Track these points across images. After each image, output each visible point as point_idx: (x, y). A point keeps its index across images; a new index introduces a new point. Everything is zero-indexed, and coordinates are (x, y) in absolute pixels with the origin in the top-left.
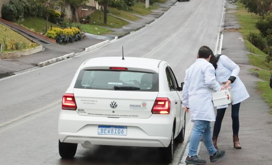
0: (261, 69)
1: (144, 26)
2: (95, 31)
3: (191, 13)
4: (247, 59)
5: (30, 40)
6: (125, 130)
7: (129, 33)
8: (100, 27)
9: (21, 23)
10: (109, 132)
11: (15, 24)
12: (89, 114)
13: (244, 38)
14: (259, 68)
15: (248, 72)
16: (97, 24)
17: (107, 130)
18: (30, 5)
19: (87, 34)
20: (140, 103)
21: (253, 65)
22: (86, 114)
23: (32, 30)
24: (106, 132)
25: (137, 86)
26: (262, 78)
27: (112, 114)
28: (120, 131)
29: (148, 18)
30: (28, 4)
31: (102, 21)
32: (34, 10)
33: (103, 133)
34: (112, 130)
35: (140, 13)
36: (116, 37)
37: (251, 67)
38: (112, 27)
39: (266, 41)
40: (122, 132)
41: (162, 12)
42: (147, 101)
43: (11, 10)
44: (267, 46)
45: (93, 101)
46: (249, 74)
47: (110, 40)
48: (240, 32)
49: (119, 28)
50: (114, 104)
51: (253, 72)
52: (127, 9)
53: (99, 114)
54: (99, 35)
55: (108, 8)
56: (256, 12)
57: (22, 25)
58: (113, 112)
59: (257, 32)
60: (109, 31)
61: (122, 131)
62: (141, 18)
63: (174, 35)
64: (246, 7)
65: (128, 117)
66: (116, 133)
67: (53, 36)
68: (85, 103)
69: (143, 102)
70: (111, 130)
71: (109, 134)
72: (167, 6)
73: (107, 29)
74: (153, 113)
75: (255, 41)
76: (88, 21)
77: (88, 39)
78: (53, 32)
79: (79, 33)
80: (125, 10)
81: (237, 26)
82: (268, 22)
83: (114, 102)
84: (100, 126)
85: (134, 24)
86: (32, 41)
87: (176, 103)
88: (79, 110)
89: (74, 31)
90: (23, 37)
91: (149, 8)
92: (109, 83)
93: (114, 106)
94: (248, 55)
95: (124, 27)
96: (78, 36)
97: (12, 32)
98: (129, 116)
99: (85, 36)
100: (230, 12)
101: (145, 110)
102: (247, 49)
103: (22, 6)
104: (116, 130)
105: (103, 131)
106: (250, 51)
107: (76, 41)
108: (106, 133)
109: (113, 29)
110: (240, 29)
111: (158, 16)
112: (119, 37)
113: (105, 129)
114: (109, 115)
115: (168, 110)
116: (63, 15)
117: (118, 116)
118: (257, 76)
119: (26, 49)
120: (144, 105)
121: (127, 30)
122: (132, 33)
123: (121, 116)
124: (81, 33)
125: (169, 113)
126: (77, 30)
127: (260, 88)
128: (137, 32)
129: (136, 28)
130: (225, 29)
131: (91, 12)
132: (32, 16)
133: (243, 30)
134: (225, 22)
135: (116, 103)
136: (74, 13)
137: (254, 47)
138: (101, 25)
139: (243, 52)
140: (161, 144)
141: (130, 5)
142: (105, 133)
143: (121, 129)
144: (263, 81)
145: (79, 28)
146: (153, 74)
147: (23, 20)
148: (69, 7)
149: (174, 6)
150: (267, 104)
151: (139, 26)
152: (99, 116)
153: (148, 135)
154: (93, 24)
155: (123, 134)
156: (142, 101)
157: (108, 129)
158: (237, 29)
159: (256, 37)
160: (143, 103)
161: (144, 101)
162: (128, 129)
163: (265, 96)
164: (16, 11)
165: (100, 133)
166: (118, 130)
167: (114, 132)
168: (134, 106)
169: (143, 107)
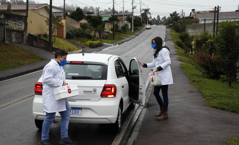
0: (183, 57)
1: (131, 40)
2: (109, 42)
3: (151, 34)
4: (176, 53)
5: (76, 46)
6: (80, 111)
7: (124, 43)
8: (112, 40)
9: (74, 40)
11: (72, 40)
13: (174, 43)
14: (182, 57)
15: (176, 59)
16: (110, 39)
18: (79, 32)
19: (104, 43)
20: (91, 89)
21: (179, 55)
23: (79, 42)
25: (90, 76)
26: (183, 62)
27: (70, 99)
29: (133, 36)
30: (78, 31)
31: (112, 38)
32: (81, 34)
35: (129, 34)
36: (117, 44)
37: (178, 56)
38: (117, 40)
39: (184, 45)
40: (78, 113)
41: (139, 34)
42: (97, 88)
43: (70, 34)
44: (185, 46)
46: (177, 60)
47: (115, 46)
48: (172, 41)
49: (119, 41)
51: (179, 58)
52: (124, 33)
54: (110, 44)
55: (116, 33)
56: (179, 32)
57: (75, 40)
59: (180, 40)
60: (115, 42)
61: (78, 112)
62: (130, 36)
63: (143, 43)
64: (174, 30)
65: (82, 100)
66: (73, 113)
67: (88, 45)
72: (141, 31)
73: (114, 41)
74: (102, 97)
75: (179, 44)
76: (106, 38)
77: (104, 45)
78: (88, 43)
79: (100, 43)
80: (123, 33)
81: (171, 38)
82: (184, 35)
85: (126, 39)
86: (78, 47)
87: (123, 87)
89: (98, 42)
90: (74, 46)
91: (134, 32)
92: (69, 74)
94: (176, 51)
95: (122, 40)
96: (100, 44)
97: (69, 43)
99: (103, 44)
100: (168, 33)
101: (95, 95)
102: (175, 48)
103: (75, 32)
104: (73, 111)
106: (177, 49)
107: (99, 46)
109: (117, 41)
110: (172, 39)
111: (137, 35)
112: (119, 45)
114: (68, 99)
115: (115, 94)
116: (95, 36)
118: (181, 60)
119: (74, 51)
120: (95, 91)
121: (123, 41)
122: (125, 43)
123: (76, 99)
124: (101, 43)
125: (115, 96)
126: (100, 42)
127: (183, 67)
128: (127, 42)
129: (127, 40)
130: (165, 40)
131: (108, 34)
132: (80, 36)
133: (174, 40)
134: (166, 37)
136: (100, 35)
137: (178, 47)
138: (112, 39)
139: (174, 49)
140: (109, 121)
141: (125, 31)
143: (77, 110)
144: (184, 63)
145: (101, 41)
146: (104, 66)
147: (75, 38)
148: (98, 33)
149: (144, 31)
150: (187, 77)
151: (129, 40)
153: (98, 115)
154: (109, 39)
155: (78, 114)
158: (171, 40)
159: (179, 43)
161: (94, 88)
162: (83, 110)
163: (186, 72)
164: (72, 35)
166: (75, 111)
167: (72, 112)
168: (87, 91)
169: (94, 92)
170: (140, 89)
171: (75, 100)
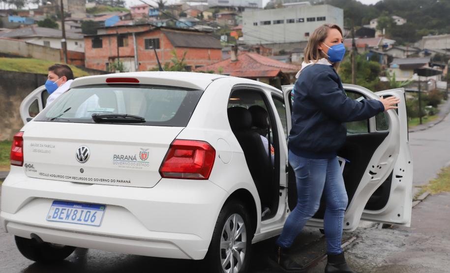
6: (99, 213)
10: (68, 216)
12: (41, 174)
17: (65, 212)
20: (135, 152)
22: (37, 175)
24: (62, 216)
27: (79, 177)
28: (89, 215)
33: (57, 219)
34: (75, 213)
40: (93, 219)
45: (49, 146)
50: (82, 152)
53: (56, 174)
58: (82, 171)
61: (94, 216)
65: (110, 183)
66: (80, 220)
68: (35, 151)
69: (141, 149)
70: (73, 212)
71: (67, 221)
74: (163, 176)
83: (83, 148)
84: (57, 202)
88: (27, 166)
93: (83, 157)
98: (112, 181)
101: (145, 168)
104: (82, 211)
105: (57, 213)
108: (62, 218)
113: (63, 209)
114: (74, 178)
117: (91, 179)
120: (144, 156)
123: (95, 180)
125: (206, 178)
135: (86, 150)
142: (60, 218)
143: (93, 211)
152: (57, 178)
153: (147, 229)
155: (93, 224)
156: (139, 147)
157: (68, 210)
160: (142, 151)
161: (143, 148)
162: (107, 212)
165: (51, 219)
166: (87, 212)
167: (78, 217)
168: (122, 157)
169: (141, 160)
170: (398, 177)
171: (90, 182)
